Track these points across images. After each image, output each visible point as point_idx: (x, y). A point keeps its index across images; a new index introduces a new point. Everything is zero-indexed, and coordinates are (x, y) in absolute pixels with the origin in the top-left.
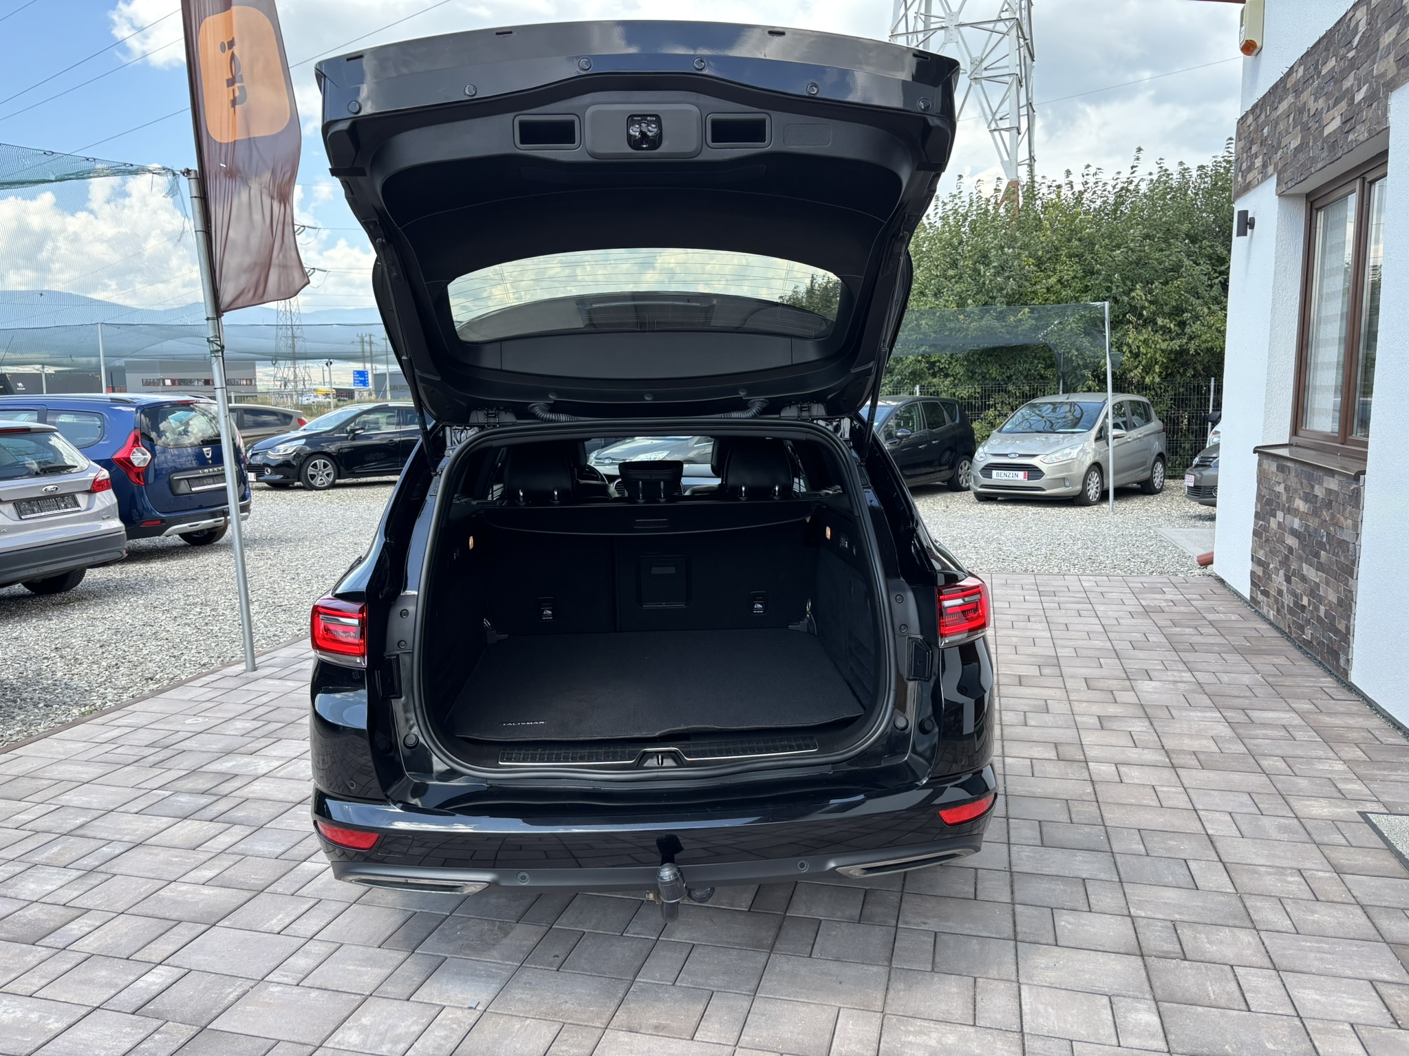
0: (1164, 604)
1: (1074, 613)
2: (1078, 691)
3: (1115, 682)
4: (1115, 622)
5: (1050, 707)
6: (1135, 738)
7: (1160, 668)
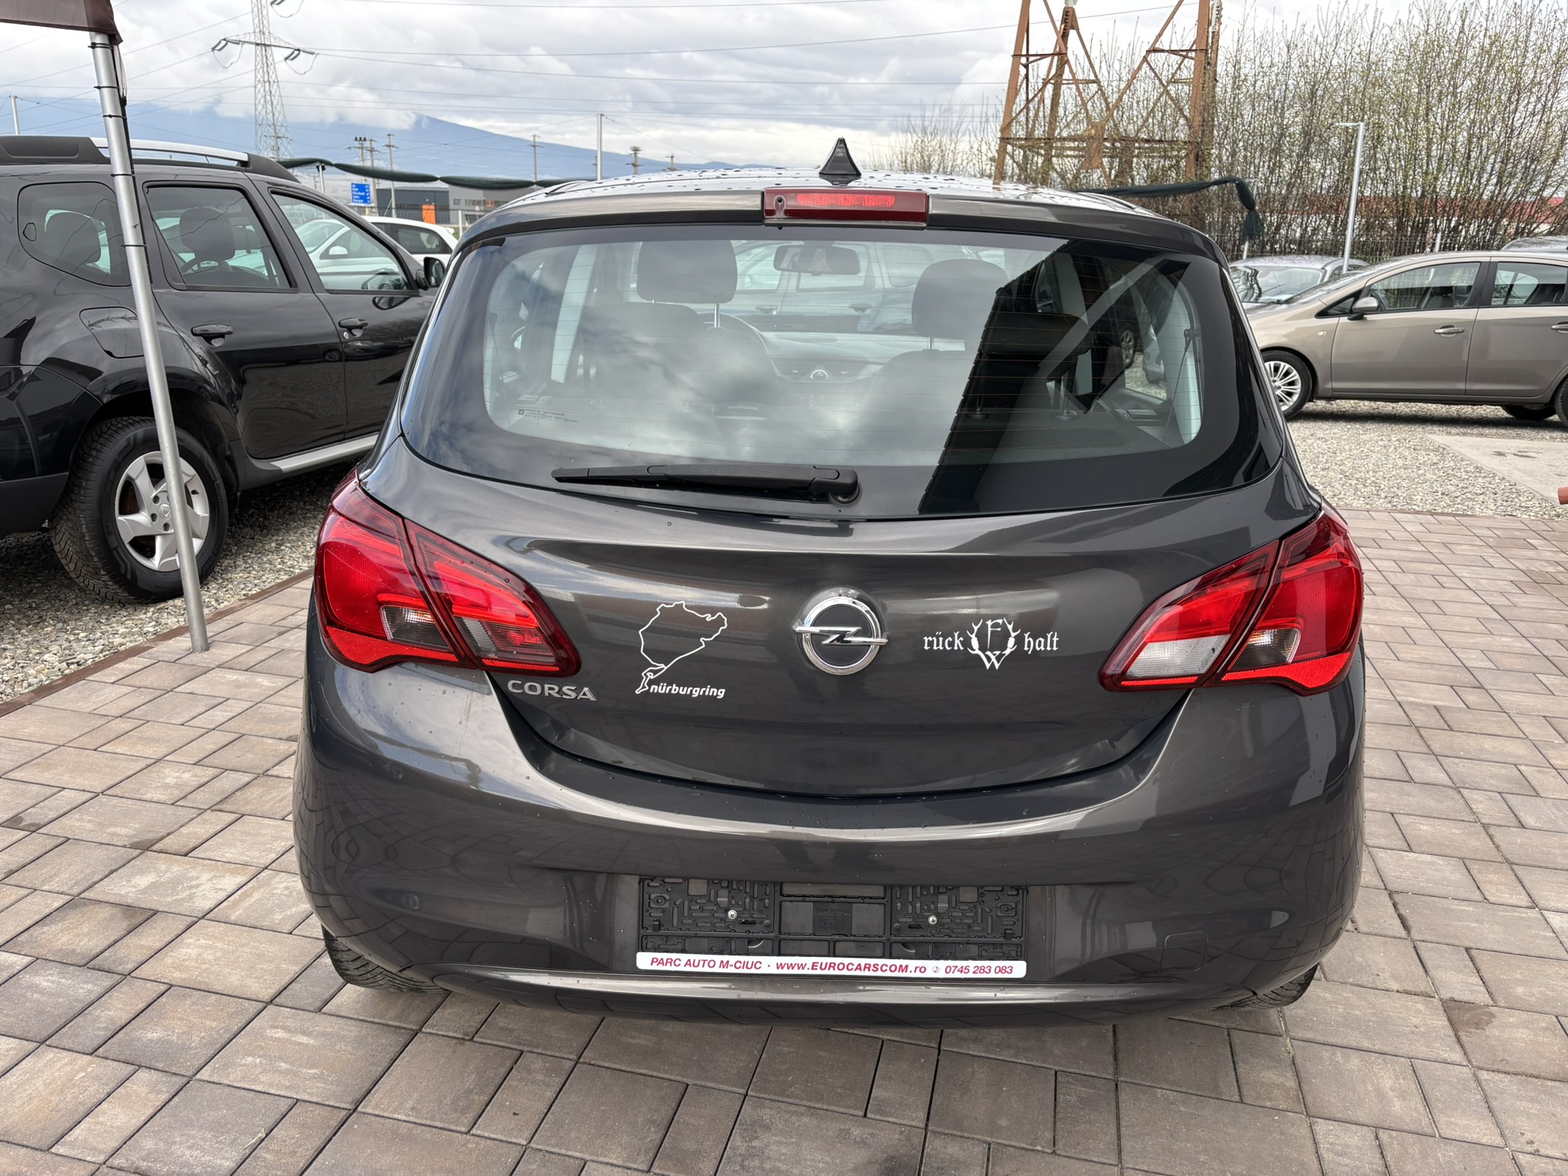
1: (1429, 580)
2: (1551, 745)
4: (1504, 600)
5: (1533, 782)
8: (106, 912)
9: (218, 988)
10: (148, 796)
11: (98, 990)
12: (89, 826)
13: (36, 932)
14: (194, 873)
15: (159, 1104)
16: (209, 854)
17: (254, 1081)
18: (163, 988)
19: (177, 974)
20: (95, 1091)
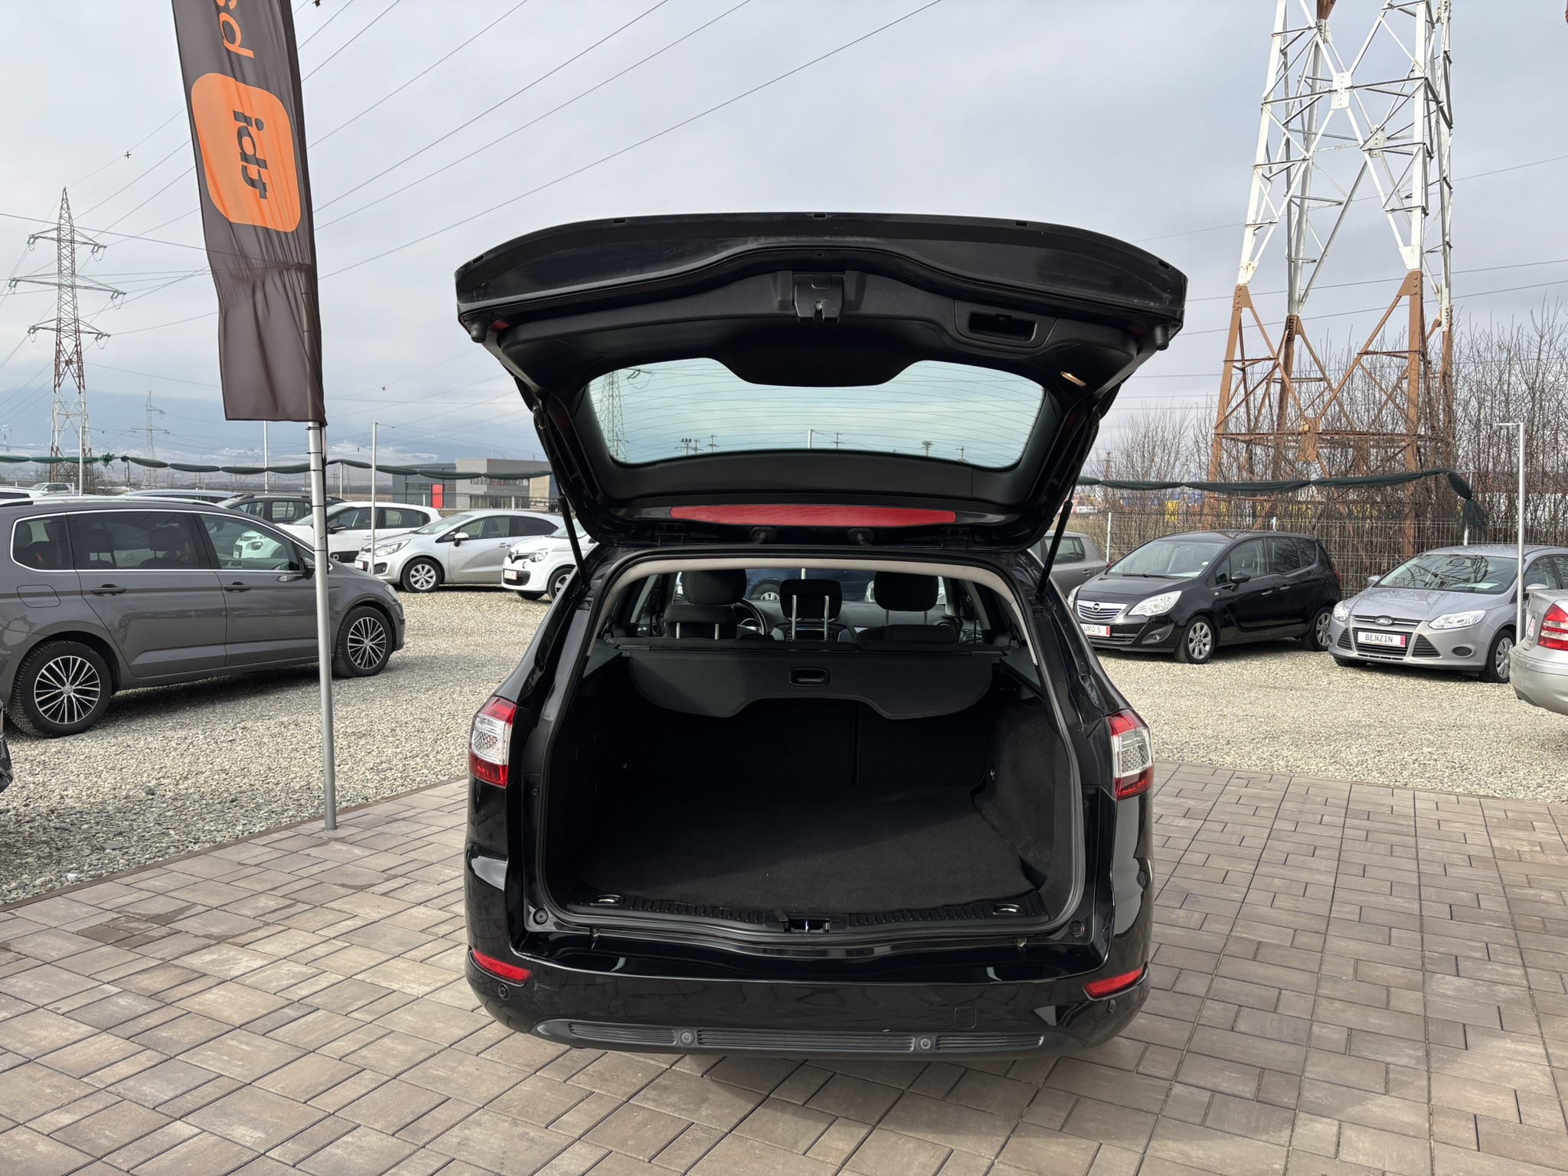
0: (1526, 848)
1: (1383, 849)
2: (1336, 980)
3: (1399, 971)
4: (1440, 870)
5: (1282, 1003)
6: (1392, 1075)
7: (1478, 955)
8: (178, 971)
9: (215, 1016)
10: (241, 913)
11: (149, 1009)
12: (197, 925)
13: (132, 977)
14: (240, 957)
15: (148, 1066)
16: (256, 947)
17: (205, 1063)
18: (185, 1012)
19: (197, 1007)
20: (118, 1056)
